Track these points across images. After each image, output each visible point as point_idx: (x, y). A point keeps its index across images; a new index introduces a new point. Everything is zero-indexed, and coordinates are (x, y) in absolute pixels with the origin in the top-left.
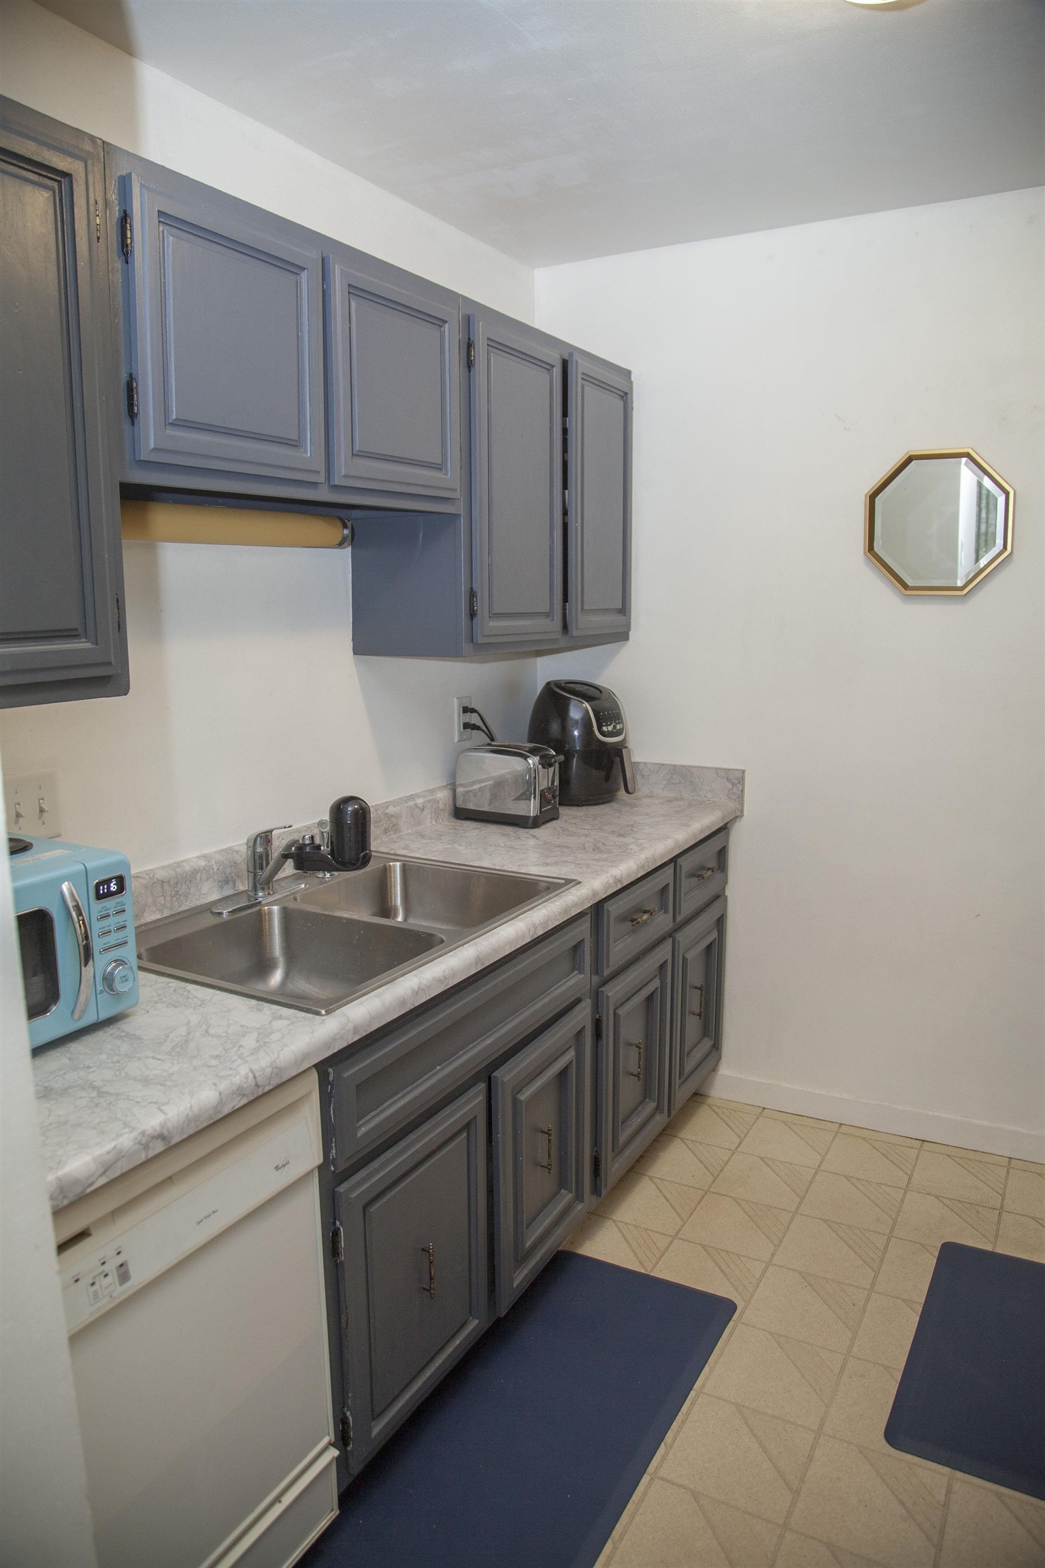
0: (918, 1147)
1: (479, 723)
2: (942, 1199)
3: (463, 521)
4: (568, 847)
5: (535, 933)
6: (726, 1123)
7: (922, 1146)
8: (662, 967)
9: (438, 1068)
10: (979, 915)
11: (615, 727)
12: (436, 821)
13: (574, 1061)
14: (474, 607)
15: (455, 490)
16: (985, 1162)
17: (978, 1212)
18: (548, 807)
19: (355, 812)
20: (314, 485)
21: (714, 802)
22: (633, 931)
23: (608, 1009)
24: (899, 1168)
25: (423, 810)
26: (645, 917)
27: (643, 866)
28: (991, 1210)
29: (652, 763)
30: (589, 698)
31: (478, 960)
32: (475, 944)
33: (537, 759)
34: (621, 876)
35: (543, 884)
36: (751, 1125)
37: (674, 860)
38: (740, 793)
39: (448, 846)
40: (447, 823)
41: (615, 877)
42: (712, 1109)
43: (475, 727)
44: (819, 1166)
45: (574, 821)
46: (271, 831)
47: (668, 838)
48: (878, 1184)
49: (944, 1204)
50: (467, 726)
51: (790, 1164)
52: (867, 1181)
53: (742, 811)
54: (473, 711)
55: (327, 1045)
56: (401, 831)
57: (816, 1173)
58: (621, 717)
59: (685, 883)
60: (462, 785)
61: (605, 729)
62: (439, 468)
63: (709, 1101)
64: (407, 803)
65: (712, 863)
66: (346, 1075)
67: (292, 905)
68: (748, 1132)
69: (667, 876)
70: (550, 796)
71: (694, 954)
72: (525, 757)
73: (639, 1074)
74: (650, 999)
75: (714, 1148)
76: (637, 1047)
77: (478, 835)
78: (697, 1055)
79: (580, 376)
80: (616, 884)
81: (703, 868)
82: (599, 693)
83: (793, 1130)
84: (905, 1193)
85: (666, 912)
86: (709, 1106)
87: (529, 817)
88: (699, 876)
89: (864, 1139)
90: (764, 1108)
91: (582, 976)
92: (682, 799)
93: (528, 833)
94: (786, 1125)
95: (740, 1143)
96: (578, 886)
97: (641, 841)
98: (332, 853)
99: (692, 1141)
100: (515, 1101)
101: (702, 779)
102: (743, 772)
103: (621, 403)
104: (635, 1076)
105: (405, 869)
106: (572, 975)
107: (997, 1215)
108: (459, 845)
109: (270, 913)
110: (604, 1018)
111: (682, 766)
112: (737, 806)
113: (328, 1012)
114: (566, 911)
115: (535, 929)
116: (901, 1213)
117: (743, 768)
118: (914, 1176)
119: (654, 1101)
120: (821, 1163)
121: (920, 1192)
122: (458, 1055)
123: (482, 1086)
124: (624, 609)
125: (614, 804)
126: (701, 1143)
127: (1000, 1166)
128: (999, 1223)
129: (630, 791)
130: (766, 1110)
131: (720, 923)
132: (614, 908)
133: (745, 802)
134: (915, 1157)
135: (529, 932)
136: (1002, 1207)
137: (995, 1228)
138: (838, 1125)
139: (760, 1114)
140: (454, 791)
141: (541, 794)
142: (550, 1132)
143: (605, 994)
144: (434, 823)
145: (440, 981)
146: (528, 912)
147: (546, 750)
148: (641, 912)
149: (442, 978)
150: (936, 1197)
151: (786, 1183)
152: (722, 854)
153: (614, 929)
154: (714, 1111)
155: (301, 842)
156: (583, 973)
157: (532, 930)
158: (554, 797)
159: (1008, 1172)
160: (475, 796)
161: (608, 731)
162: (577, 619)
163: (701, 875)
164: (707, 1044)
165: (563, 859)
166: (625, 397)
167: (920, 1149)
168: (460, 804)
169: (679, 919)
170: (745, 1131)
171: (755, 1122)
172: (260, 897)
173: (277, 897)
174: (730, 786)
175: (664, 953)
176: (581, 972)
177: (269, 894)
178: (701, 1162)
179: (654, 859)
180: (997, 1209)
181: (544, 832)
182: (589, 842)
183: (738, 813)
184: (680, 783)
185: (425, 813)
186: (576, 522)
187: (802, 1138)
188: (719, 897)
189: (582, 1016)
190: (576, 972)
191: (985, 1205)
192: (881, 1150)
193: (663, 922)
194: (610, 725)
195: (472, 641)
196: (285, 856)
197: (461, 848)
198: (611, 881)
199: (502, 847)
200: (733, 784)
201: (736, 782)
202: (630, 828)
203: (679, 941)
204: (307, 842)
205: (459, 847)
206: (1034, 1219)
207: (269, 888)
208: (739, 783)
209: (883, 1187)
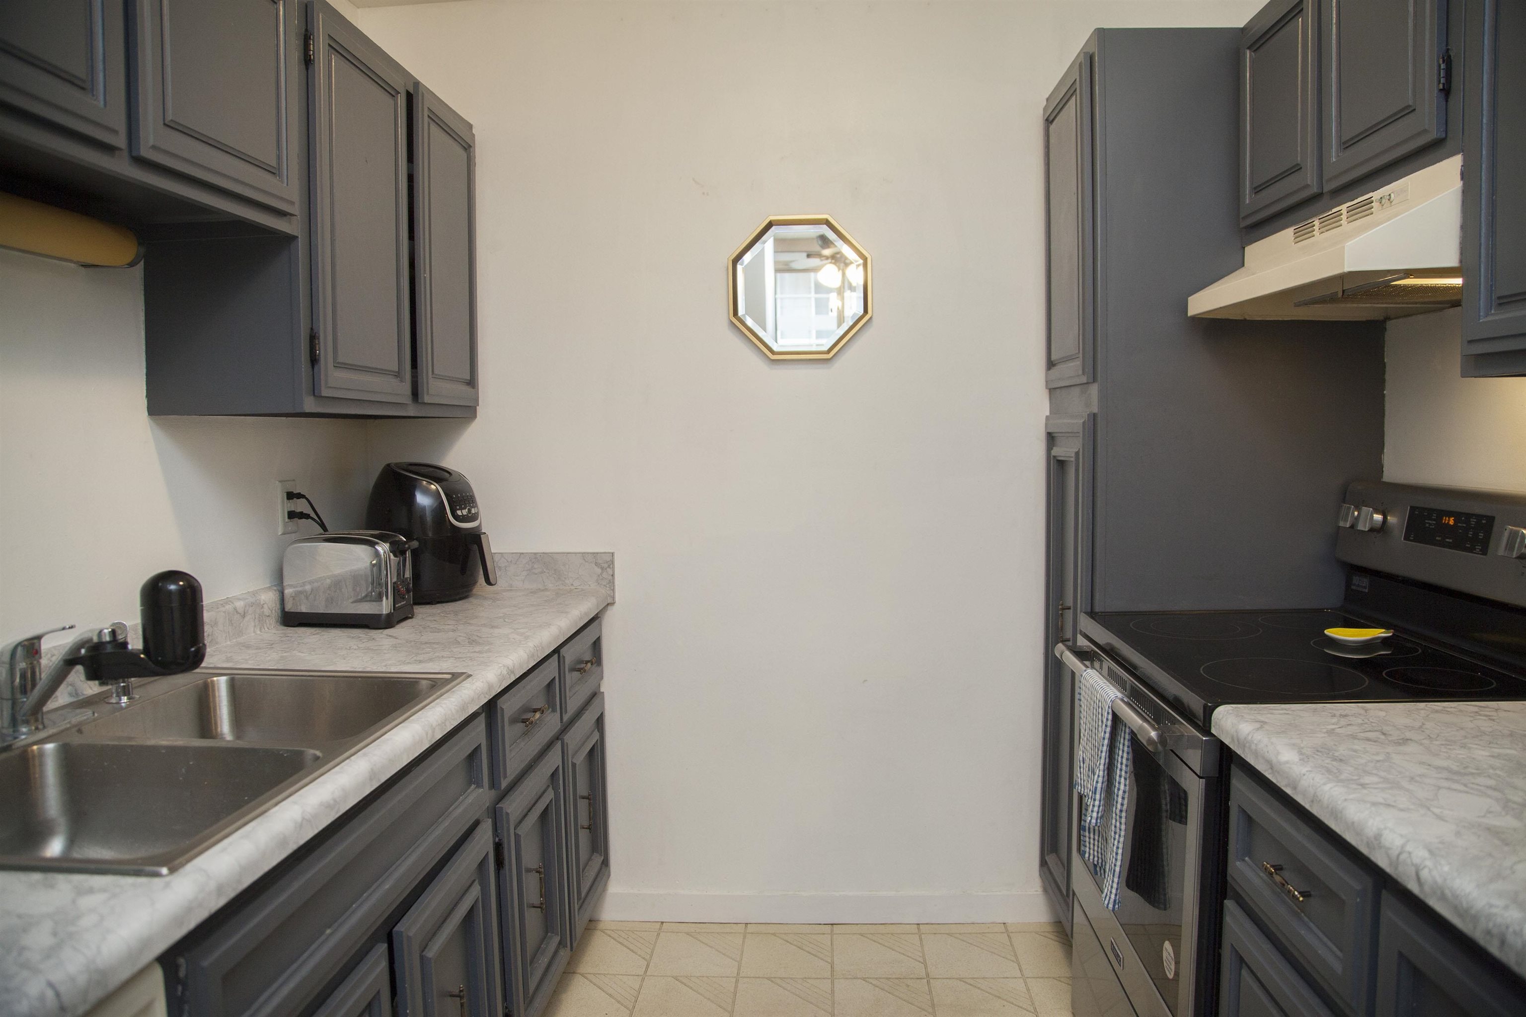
0: (830, 932)
1: (308, 510)
2: (871, 980)
3: (301, 244)
4: (438, 643)
5: (433, 736)
6: (626, 947)
7: (832, 931)
8: (554, 775)
9: (328, 931)
10: (866, 681)
11: (469, 511)
12: (260, 630)
13: (480, 897)
14: (316, 350)
15: (292, 203)
16: (897, 934)
17: (908, 986)
18: (402, 603)
19: (182, 591)
20: (108, 149)
21: (583, 590)
22: (525, 733)
23: (508, 830)
24: (819, 957)
25: (244, 616)
26: (538, 715)
27: (533, 655)
28: (918, 981)
29: (509, 553)
30: (438, 480)
31: (373, 774)
32: (365, 755)
33: (387, 546)
34: (514, 667)
35: (424, 682)
36: (653, 943)
37: (557, 651)
38: (610, 577)
39: (285, 654)
40: (273, 631)
41: (508, 668)
42: (606, 934)
43: (303, 516)
44: (738, 974)
45: (433, 619)
46: (39, 638)
47: (550, 624)
48: (802, 979)
49: (873, 985)
50: (292, 515)
51: (707, 977)
52: (791, 978)
53: (613, 598)
54: (300, 496)
55: (178, 920)
56: (217, 643)
57: (737, 981)
58: (475, 501)
59: (571, 678)
60: (291, 586)
61: (459, 512)
62: (274, 172)
63: (601, 926)
64: (224, 606)
65: (588, 657)
66: (205, 963)
67: (76, 740)
68: (652, 952)
69: (551, 670)
70: (403, 590)
71: (580, 758)
72: (372, 544)
73: (541, 904)
74: (545, 813)
75: (620, 977)
76: (537, 872)
77: (320, 640)
78: (591, 874)
79: (426, 113)
80: (510, 675)
81: (581, 662)
82: (449, 475)
83: (699, 940)
84: (833, 983)
85: (554, 711)
86: (603, 931)
87: (380, 615)
88: (579, 670)
89: (774, 934)
90: (662, 923)
91: (481, 790)
92: (546, 590)
93: (382, 633)
94: (691, 936)
95: (648, 966)
96: (470, 679)
97: (522, 631)
98: (146, 651)
99: (594, 974)
100: (422, 958)
101: (567, 566)
102: (613, 554)
103: (464, 155)
104: (537, 907)
105: (233, 686)
106: (469, 791)
107: (926, 984)
108: (300, 652)
109: (41, 753)
110: (505, 841)
111: (544, 553)
112: (608, 592)
113: (172, 870)
114: (463, 708)
115: (433, 732)
116: (836, 1005)
117: (612, 551)
118: (835, 962)
119: (558, 935)
120: (739, 969)
121: (847, 978)
122: (351, 910)
123: (383, 947)
124: (472, 382)
125: (471, 599)
126: (604, 975)
127: (912, 934)
128: (930, 991)
129: (493, 583)
130: (664, 924)
131: (600, 722)
132: (509, 707)
133: (616, 587)
134: (829, 944)
135: (427, 735)
136: (928, 975)
137: (929, 997)
138: (744, 925)
139: (660, 929)
140: (282, 593)
141: (394, 588)
142: (462, 994)
143: (504, 811)
144: (259, 632)
145: (329, 806)
146: (420, 712)
147: (396, 536)
148: (530, 712)
149: (332, 802)
150: (864, 979)
151: (709, 999)
152: (597, 645)
153: (510, 732)
154: (610, 936)
155: (95, 639)
156: (482, 787)
157: (430, 732)
158: (408, 591)
159: (921, 940)
160: (307, 598)
161: (463, 516)
162: (428, 383)
163: (582, 669)
164: (598, 859)
165: (437, 654)
166: (468, 148)
167: (832, 934)
168: (289, 607)
169: (566, 718)
170: (649, 951)
171: (657, 939)
172: (24, 734)
173: (51, 731)
174: (599, 571)
175: (554, 759)
176: (479, 785)
177: (37, 728)
178: (610, 995)
179: (542, 648)
180: (924, 978)
181: (402, 631)
182: (460, 636)
183: (610, 601)
184: (542, 572)
185: (246, 619)
186: (425, 273)
187: (711, 947)
188: (595, 695)
189: (483, 842)
190: (473, 786)
191: (911, 976)
192: (795, 943)
193: (551, 723)
194: (465, 508)
195: (314, 393)
196: (70, 662)
197: (302, 655)
198: (505, 672)
199: (355, 649)
200: (602, 568)
201: (606, 565)
202: (502, 620)
203: (567, 744)
204: (108, 639)
205: (300, 654)
206: (960, 979)
207: (37, 720)
208: (609, 567)
209: (809, 981)
